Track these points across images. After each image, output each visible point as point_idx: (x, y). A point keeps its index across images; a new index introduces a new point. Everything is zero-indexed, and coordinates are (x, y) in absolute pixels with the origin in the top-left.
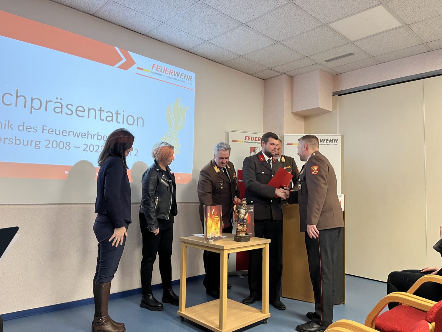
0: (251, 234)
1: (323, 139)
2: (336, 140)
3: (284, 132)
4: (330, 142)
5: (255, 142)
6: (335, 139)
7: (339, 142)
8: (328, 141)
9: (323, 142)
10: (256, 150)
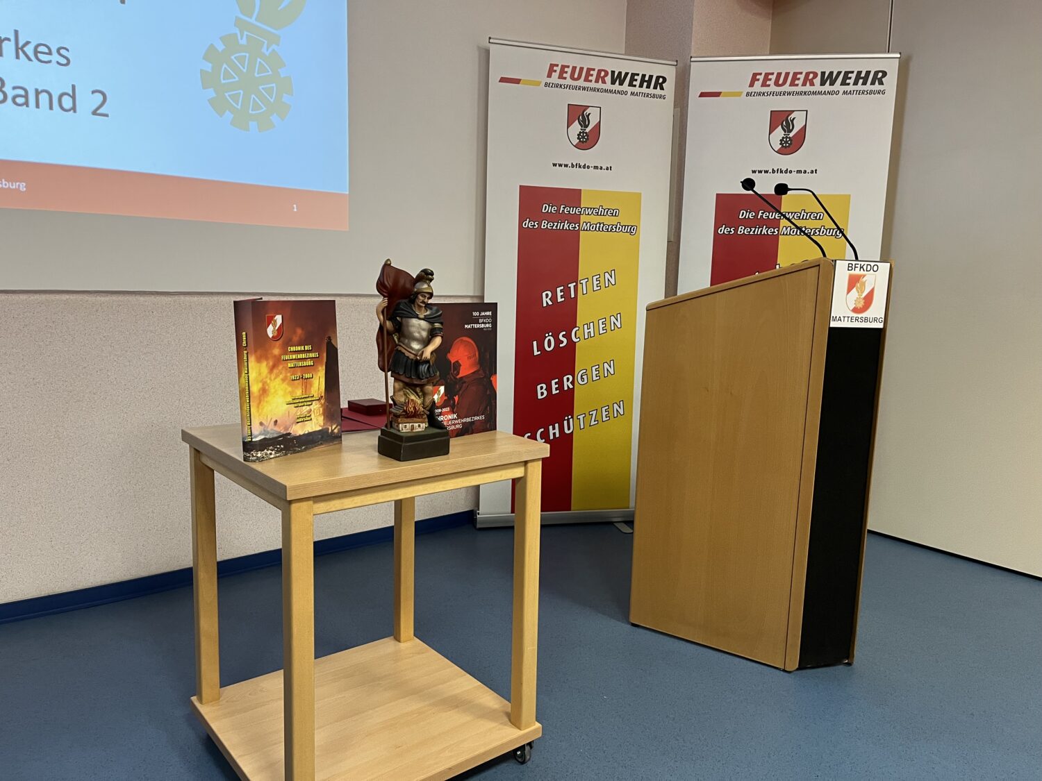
0: (482, 417)
1: (831, 73)
2: (880, 75)
3: (693, 51)
4: (856, 83)
5: (587, 84)
6: (876, 73)
7: (891, 82)
8: (848, 81)
9: (832, 84)
10: (588, 116)
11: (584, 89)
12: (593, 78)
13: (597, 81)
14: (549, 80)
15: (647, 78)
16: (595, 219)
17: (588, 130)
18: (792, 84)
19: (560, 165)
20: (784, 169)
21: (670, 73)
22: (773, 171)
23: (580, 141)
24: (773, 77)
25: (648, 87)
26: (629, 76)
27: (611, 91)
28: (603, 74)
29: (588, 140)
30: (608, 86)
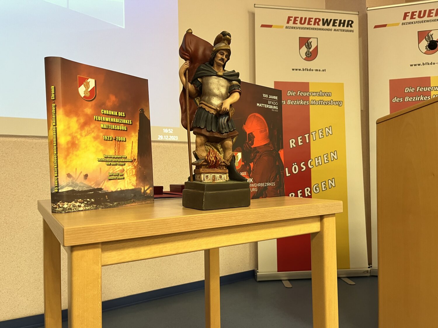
0: (272, 184)
5: (309, 26)
10: (311, 43)
11: (307, 29)
12: (312, 23)
13: (314, 24)
14: (288, 25)
15: (342, 22)
16: (318, 98)
17: (311, 50)
18: (429, 16)
19: (296, 70)
20: (430, 63)
21: (355, 19)
22: (423, 64)
23: (307, 56)
24: (417, 14)
25: (344, 26)
26: (332, 21)
27: (323, 29)
28: (317, 20)
29: (311, 56)
30: (321, 26)
